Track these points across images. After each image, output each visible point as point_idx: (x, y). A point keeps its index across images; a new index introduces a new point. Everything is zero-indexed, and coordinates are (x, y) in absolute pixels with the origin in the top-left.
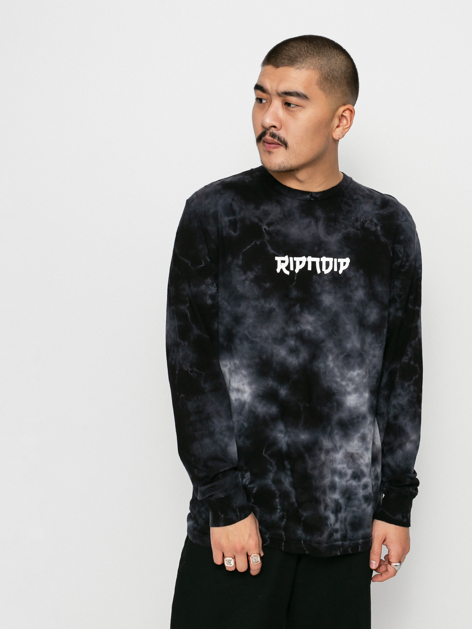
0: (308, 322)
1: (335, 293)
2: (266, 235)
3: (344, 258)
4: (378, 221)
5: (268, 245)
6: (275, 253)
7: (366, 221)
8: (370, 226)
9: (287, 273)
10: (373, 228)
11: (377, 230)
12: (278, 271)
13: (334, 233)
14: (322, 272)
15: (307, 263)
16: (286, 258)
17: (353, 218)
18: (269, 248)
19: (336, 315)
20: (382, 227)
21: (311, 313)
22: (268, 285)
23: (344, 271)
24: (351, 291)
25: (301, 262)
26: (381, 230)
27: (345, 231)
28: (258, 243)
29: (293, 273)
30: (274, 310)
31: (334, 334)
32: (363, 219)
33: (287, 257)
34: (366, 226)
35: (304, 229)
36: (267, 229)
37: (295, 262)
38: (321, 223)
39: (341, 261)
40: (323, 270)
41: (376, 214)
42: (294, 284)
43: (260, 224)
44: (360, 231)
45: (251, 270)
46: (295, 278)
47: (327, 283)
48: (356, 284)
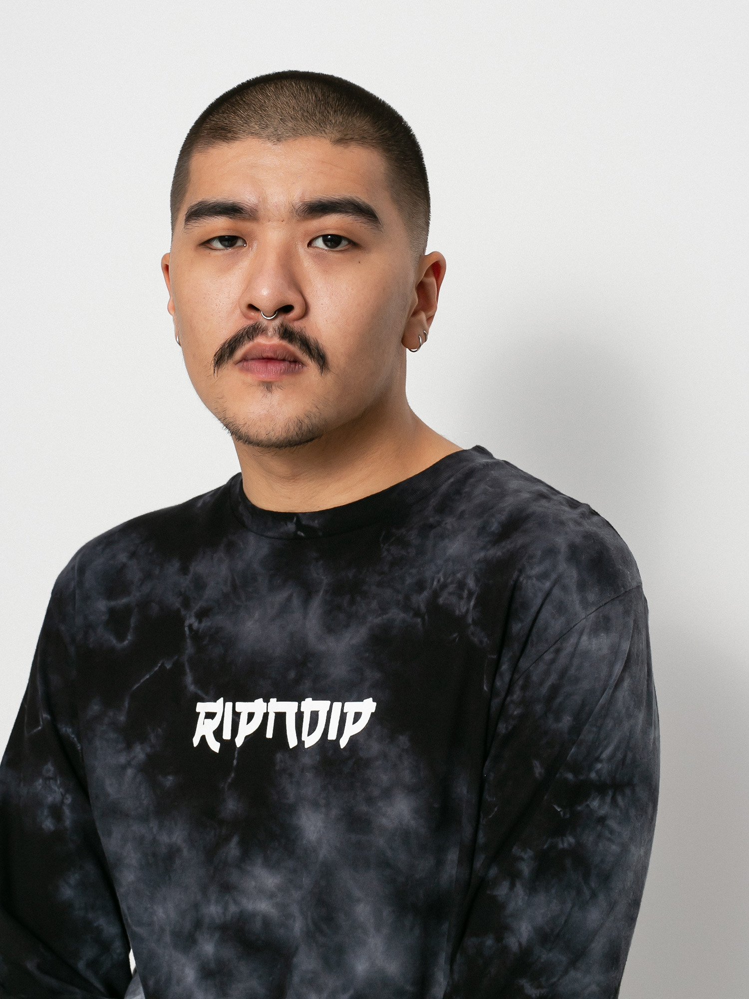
0: (261, 892)
1: (328, 805)
2: (188, 641)
3: (360, 699)
4: (478, 582)
5: (188, 671)
6: (199, 692)
7: (444, 586)
8: (454, 600)
9: (216, 747)
10: (458, 607)
11: (468, 611)
12: (196, 741)
13: (347, 626)
14: (301, 742)
15: (266, 715)
16: (216, 706)
17: (409, 581)
18: (189, 679)
20: (479, 600)
21: (272, 865)
22: (169, 781)
23: (353, 739)
24: (370, 800)
25: (251, 716)
27: (378, 621)
28: (168, 666)
29: (227, 746)
30: (179, 850)
33: (221, 701)
34: (441, 601)
35: (273, 619)
36: (196, 625)
37: (236, 716)
39: (351, 707)
40: (302, 738)
42: (229, 780)
43: (183, 612)
44: (423, 620)
45: (143, 739)
46: (235, 762)
47: (309, 775)
48: (385, 778)
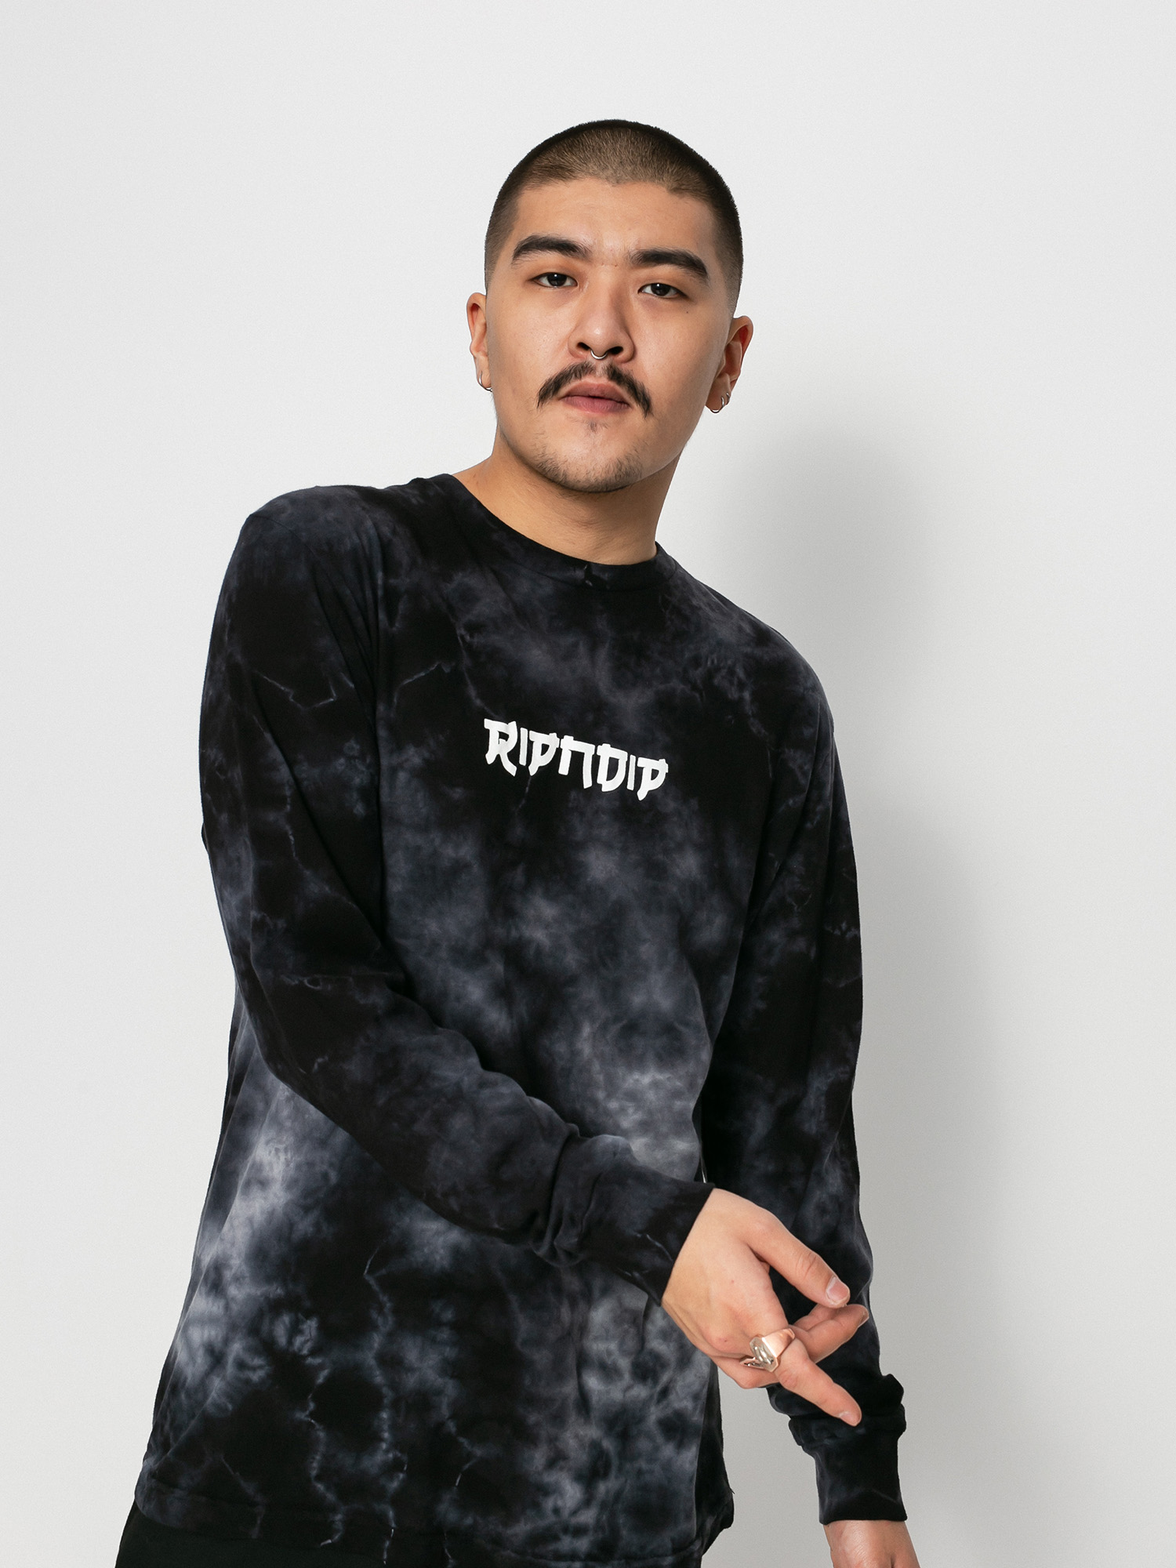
0: (540, 920)
1: (624, 850)
2: (464, 652)
3: (655, 758)
4: (748, 674)
5: (469, 682)
6: (486, 708)
7: (718, 669)
8: (726, 684)
9: (511, 769)
10: (733, 694)
11: (741, 699)
12: (490, 758)
13: (634, 686)
14: (596, 786)
15: (559, 751)
16: (511, 728)
17: (687, 655)
18: (472, 692)
19: (619, 911)
20: (753, 694)
21: (550, 897)
22: (458, 793)
23: (650, 793)
24: (666, 851)
25: (545, 748)
26: (752, 702)
27: (662, 687)
28: (447, 670)
29: (523, 772)
30: (467, 866)
31: (605, 965)
32: (713, 662)
33: (514, 724)
34: (717, 682)
35: (563, 658)
36: (468, 638)
37: (531, 745)
38: (603, 653)
39: (647, 764)
40: (599, 782)
41: (746, 655)
42: (520, 806)
43: (451, 619)
44: (701, 695)
45: (418, 744)
46: (528, 789)
47: (604, 818)
48: (679, 833)
